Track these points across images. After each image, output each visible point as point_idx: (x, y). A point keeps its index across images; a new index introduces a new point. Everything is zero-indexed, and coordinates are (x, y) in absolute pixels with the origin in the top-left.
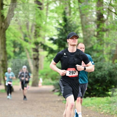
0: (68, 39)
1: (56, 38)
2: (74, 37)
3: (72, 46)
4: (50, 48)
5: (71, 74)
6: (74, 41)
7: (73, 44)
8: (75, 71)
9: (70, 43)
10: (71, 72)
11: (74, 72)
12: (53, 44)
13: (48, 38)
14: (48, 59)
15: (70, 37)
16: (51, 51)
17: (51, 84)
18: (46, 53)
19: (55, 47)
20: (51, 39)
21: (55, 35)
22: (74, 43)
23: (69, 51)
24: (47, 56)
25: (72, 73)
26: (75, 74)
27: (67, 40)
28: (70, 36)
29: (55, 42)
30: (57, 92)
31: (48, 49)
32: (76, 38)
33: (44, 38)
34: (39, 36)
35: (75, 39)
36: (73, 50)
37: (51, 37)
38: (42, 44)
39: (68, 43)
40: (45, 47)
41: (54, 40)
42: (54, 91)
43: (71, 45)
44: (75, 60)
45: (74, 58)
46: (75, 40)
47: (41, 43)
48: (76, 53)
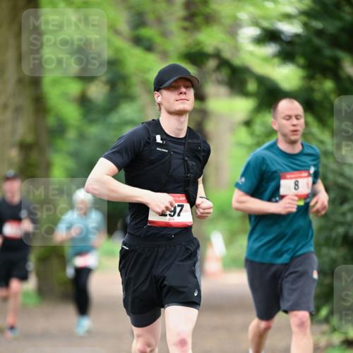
0: (158, 91)
1: (291, 29)
2: (181, 83)
4: (262, 81)
6: (183, 97)
8: (182, 206)
11: (178, 210)
12: (276, 61)
13: (254, 32)
14: (252, 134)
16: (270, 95)
18: (241, 106)
20: (270, 36)
21: (288, 17)
24: (248, 123)
26: (179, 215)
28: (166, 81)
29: (288, 48)
31: (252, 86)
33: (233, 30)
34: (209, 19)
35: (183, 90)
37: (266, 24)
38: (224, 63)
40: (237, 78)
41: (283, 37)
43: (171, 113)
46: (185, 93)
47: (217, 55)
48: (190, 141)
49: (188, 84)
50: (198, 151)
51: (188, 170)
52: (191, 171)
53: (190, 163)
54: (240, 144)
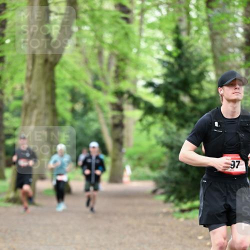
0: (221, 87)
1: (159, 81)
4: (146, 103)
6: (237, 91)
7: (234, 97)
8: (239, 162)
9: (225, 96)
11: (236, 164)
12: (152, 95)
13: (141, 83)
15: (227, 83)
16: (150, 110)
17: (148, 178)
18: (138, 113)
19: (157, 101)
20: (150, 84)
21: (157, 77)
22: (237, 95)
24: (141, 120)
27: (220, 90)
29: (157, 90)
30: (162, 194)
31: (142, 105)
32: (240, 85)
33: (135, 82)
34: (125, 78)
35: (238, 86)
37: (148, 80)
38: (131, 96)
40: (136, 102)
41: (155, 86)
42: (154, 192)
43: (229, 101)
45: (238, 132)
46: (239, 89)
49: (241, 83)
50: (246, 127)
51: (239, 139)
52: (241, 140)
53: (240, 135)
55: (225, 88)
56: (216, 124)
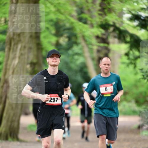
0: (48, 58)
3: (52, 67)
5: (51, 101)
6: (55, 60)
8: (58, 98)
10: (52, 98)
11: (56, 99)
14: (129, 59)
23: (50, 73)
24: (127, 54)
25: (53, 100)
26: (56, 101)
27: (47, 60)
31: (128, 39)
33: (121, 15)
35: (55, 58)
36: (54, 72)
39: (48, 63)
40: (121, 35)
44: (57, 85)
45: (57, 82)
46: (56, 59)
47: (114, 25)
48: (59, 76)
49: (58, 56)
50: (61, 79)
52: (59, 86)
54: (123, 63)
55: (49, 58)
56: (45, 78)
